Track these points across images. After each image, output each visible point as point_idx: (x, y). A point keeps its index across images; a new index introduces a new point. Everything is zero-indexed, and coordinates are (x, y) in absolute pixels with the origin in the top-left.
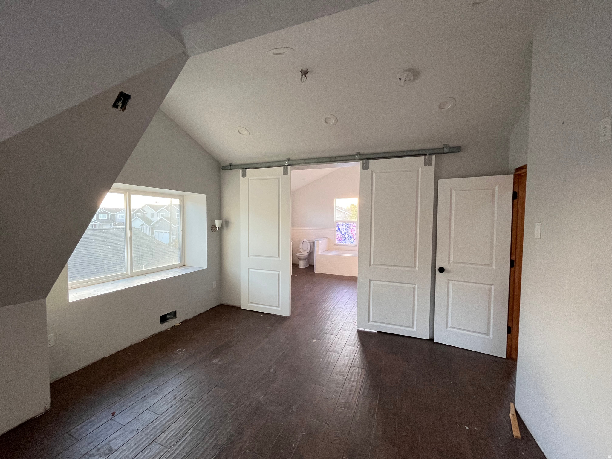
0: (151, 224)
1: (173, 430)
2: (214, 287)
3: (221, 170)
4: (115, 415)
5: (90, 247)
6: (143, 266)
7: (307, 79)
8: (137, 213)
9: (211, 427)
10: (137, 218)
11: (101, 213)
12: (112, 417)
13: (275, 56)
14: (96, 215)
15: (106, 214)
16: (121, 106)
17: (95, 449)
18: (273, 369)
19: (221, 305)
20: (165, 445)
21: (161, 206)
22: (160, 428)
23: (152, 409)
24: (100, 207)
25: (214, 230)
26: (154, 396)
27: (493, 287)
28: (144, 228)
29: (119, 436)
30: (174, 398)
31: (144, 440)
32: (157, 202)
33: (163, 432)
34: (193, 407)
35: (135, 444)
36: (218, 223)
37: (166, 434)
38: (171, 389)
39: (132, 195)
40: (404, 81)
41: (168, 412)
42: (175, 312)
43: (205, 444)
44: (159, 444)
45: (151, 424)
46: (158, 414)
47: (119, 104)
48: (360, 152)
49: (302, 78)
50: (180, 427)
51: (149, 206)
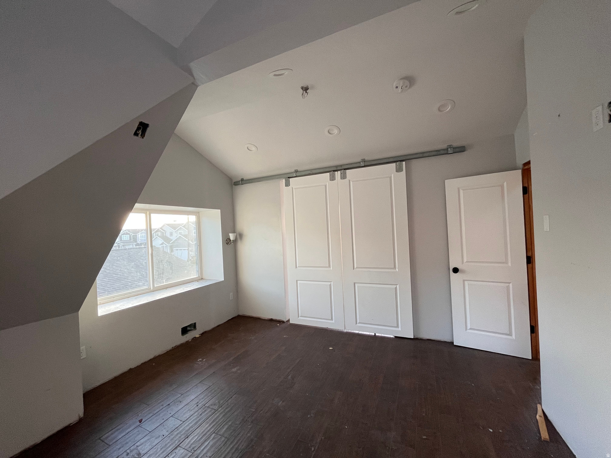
0: (170, 243)
1: (196, 436)
2: (231, 299)
3: (233, 186)
4: (142, 422)
5: (114, 266)
6: (164, 280)
7: (307, 94)
8: (157, 233)
9: (231, 433)
10: (157, 237)
11: (124, 234)
12: (140, 423)
13: (276, 77)
14: (119, 236)
15: (129, 235)
16: (141, 133)
17: (125, 454)
18: (290, 376)
19: (239, 317)
20: (190, 450)
21: (179, 225)
22: (184, 433)
23: (176, 416)
24: (123, 229)
25: (229, 243)
26: (178, 403)
27: (511, 285)
28: (164, 247)
29: (146, 441)
30: (196, 405)
31: (169, 445)
32: (175, 221)
33: (187, 438)
34: (214, 414)
35: (161, 449)
36: (232, 236)
37: (191, 438)
38: (193, 397)
39: (152, 215)
40: (400, 88)
41: (191, 419)
42: (195, 323)
43: (227, 448)
44: (184, 449)
45: (176, 430)
46: (181, 421)
47: (139, 133)
48: (365, 159)
49: (303, 95)
50: (202, 433)
51: (168, 225)
